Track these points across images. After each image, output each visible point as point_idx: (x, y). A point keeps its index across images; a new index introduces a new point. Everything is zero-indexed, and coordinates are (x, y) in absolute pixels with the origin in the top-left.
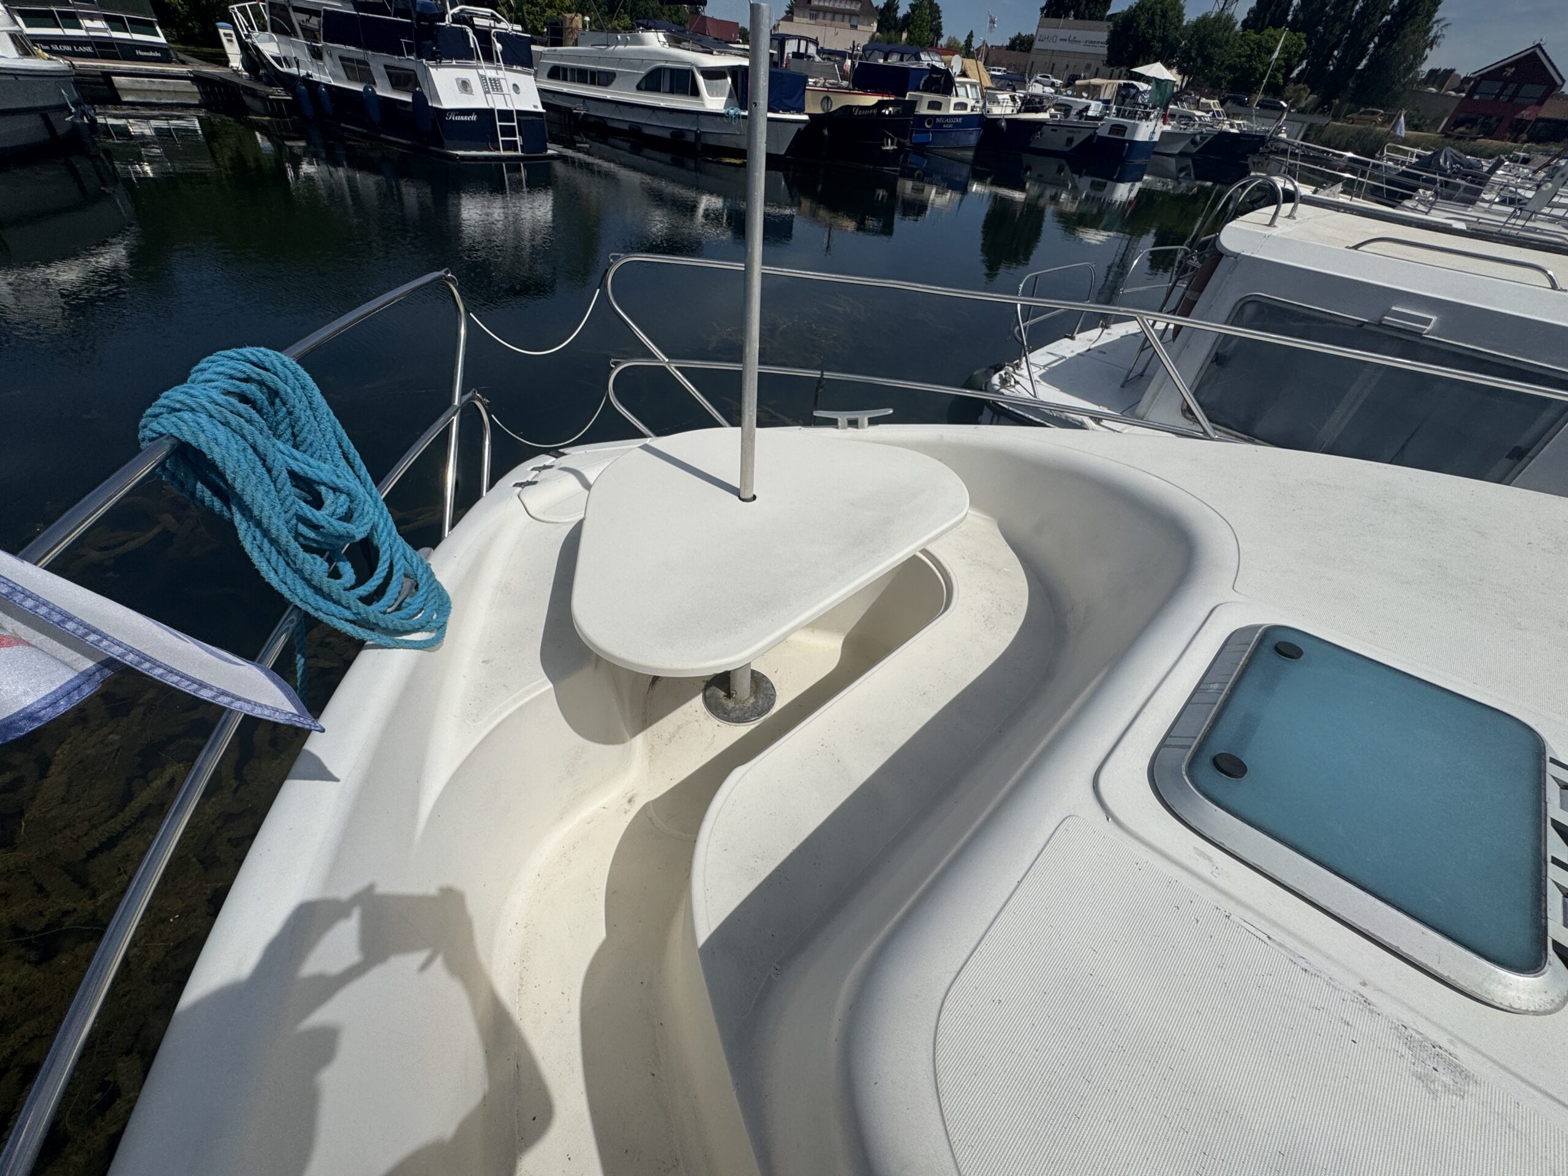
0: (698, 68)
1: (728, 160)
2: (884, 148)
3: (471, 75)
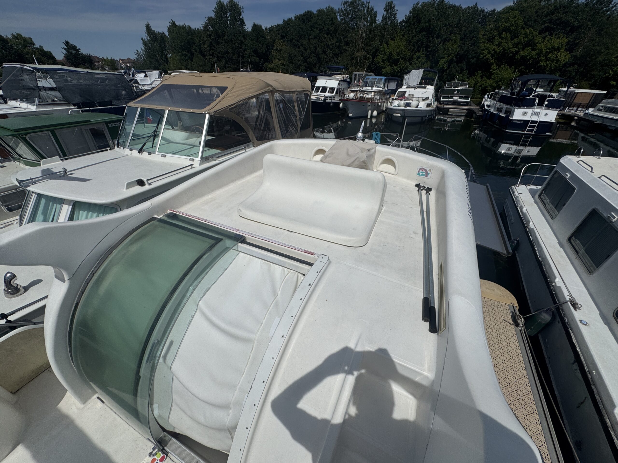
3: (529, 111)
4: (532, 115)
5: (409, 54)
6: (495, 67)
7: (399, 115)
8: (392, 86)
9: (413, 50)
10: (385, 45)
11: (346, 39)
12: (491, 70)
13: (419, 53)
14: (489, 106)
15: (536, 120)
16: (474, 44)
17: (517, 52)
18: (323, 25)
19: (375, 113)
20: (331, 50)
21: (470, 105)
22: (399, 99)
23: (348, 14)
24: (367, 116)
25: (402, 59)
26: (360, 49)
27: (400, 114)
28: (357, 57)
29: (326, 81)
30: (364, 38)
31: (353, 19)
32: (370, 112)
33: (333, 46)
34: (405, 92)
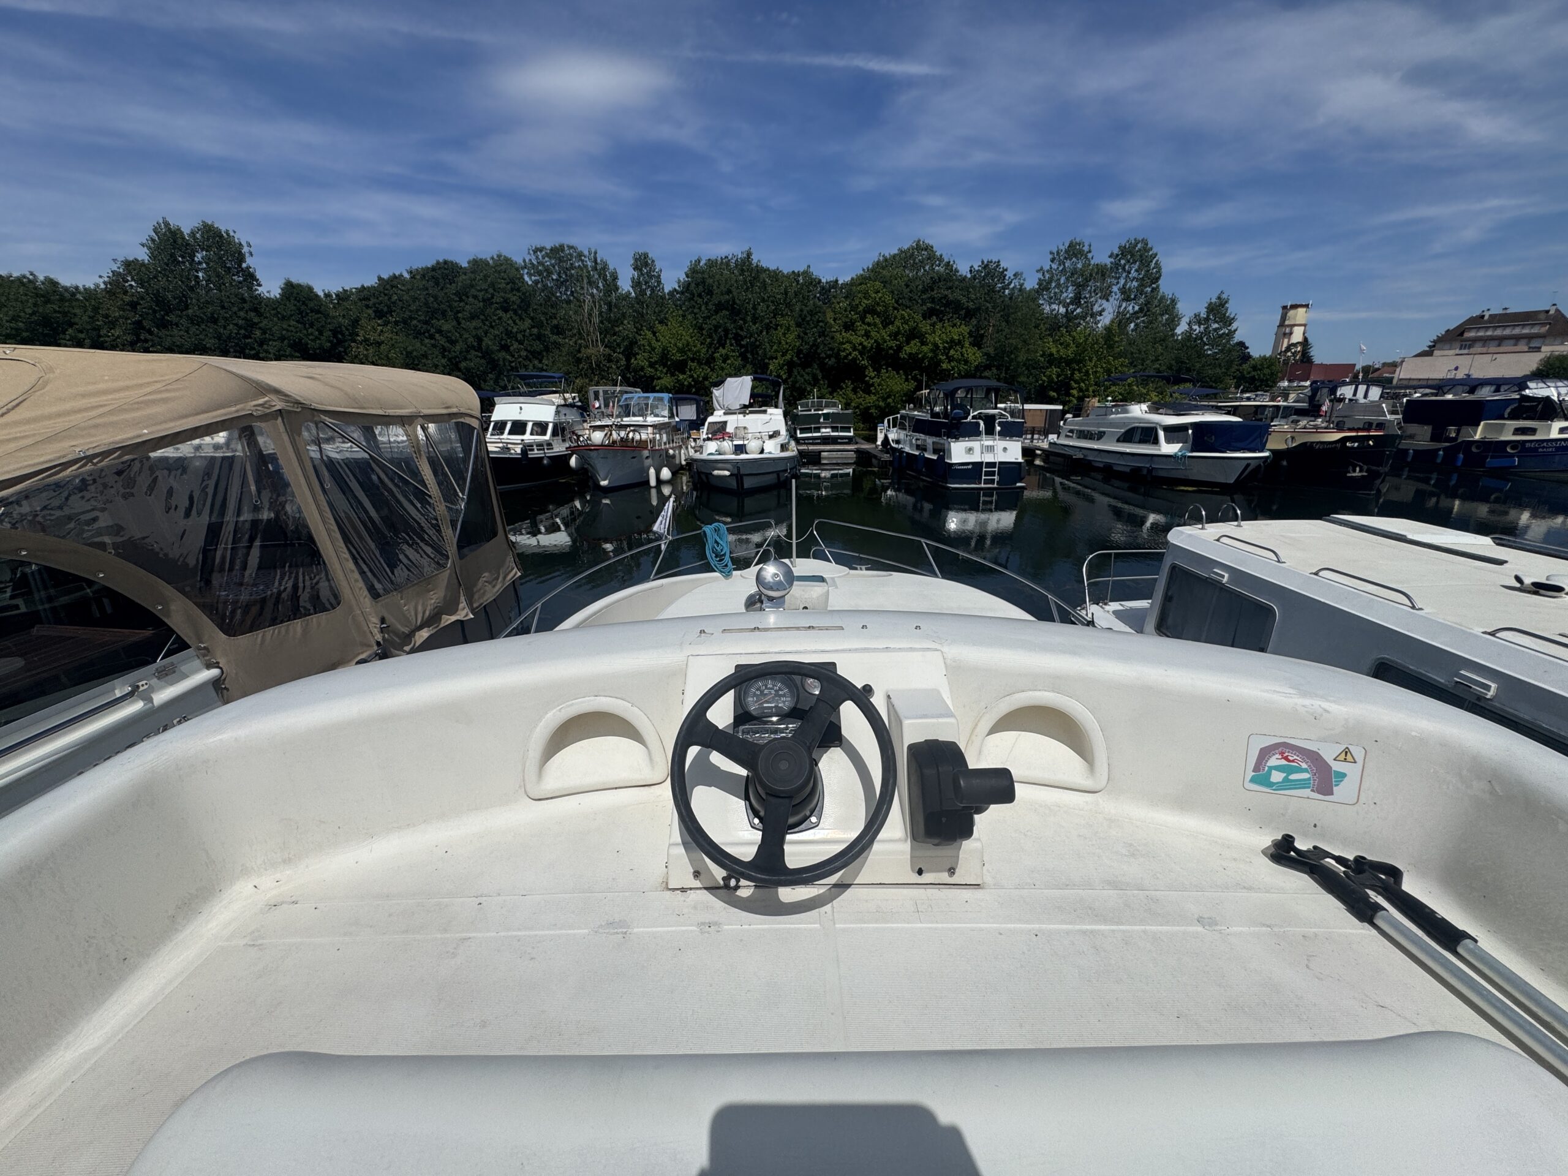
0: (1160, 425)
1: (1182, 488)
2: (1349, 475)
3: (975, 444)
4: (982, 453)
5: (704, 350)
6: (871, 373)
7: (727, 473)
8: (688, 412)
9: (711, 344)
10: (649, 334)
11: (555, 322)
12: (867, 378)
13: (724, 348)
14: (898, 442)
15: (992, 460)
16: (822, 334)
17: (900, 348)
18: (491, 290)
19: (666, 473)
20: (521, 343)
21: (857, 443)
22: (716, 439)
23: (550, 273)
24: (648, 482)
25: (693, 360)
26: (592, 341)
27: (728, 470)
28: (588, 358)
29: (521, 408)
30: (596, 320)
31: (562, 283)
32: (652, 471)
33: (524, 336)
34: (725, 423)
